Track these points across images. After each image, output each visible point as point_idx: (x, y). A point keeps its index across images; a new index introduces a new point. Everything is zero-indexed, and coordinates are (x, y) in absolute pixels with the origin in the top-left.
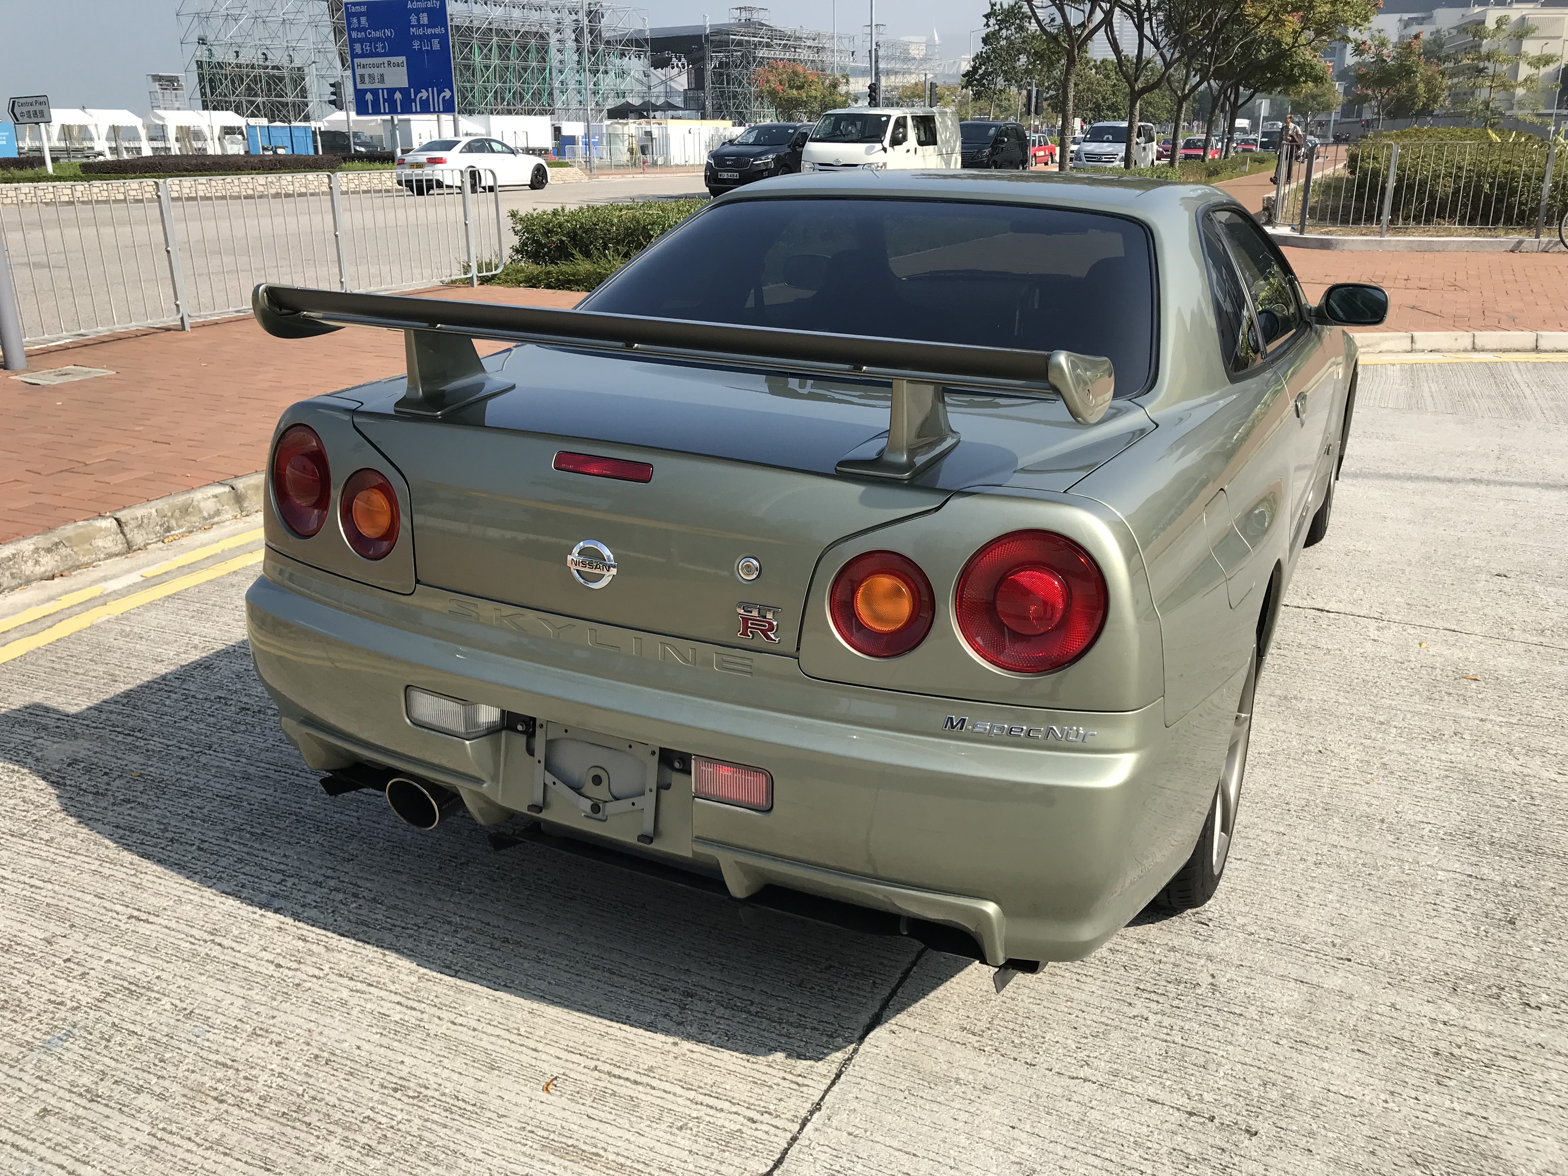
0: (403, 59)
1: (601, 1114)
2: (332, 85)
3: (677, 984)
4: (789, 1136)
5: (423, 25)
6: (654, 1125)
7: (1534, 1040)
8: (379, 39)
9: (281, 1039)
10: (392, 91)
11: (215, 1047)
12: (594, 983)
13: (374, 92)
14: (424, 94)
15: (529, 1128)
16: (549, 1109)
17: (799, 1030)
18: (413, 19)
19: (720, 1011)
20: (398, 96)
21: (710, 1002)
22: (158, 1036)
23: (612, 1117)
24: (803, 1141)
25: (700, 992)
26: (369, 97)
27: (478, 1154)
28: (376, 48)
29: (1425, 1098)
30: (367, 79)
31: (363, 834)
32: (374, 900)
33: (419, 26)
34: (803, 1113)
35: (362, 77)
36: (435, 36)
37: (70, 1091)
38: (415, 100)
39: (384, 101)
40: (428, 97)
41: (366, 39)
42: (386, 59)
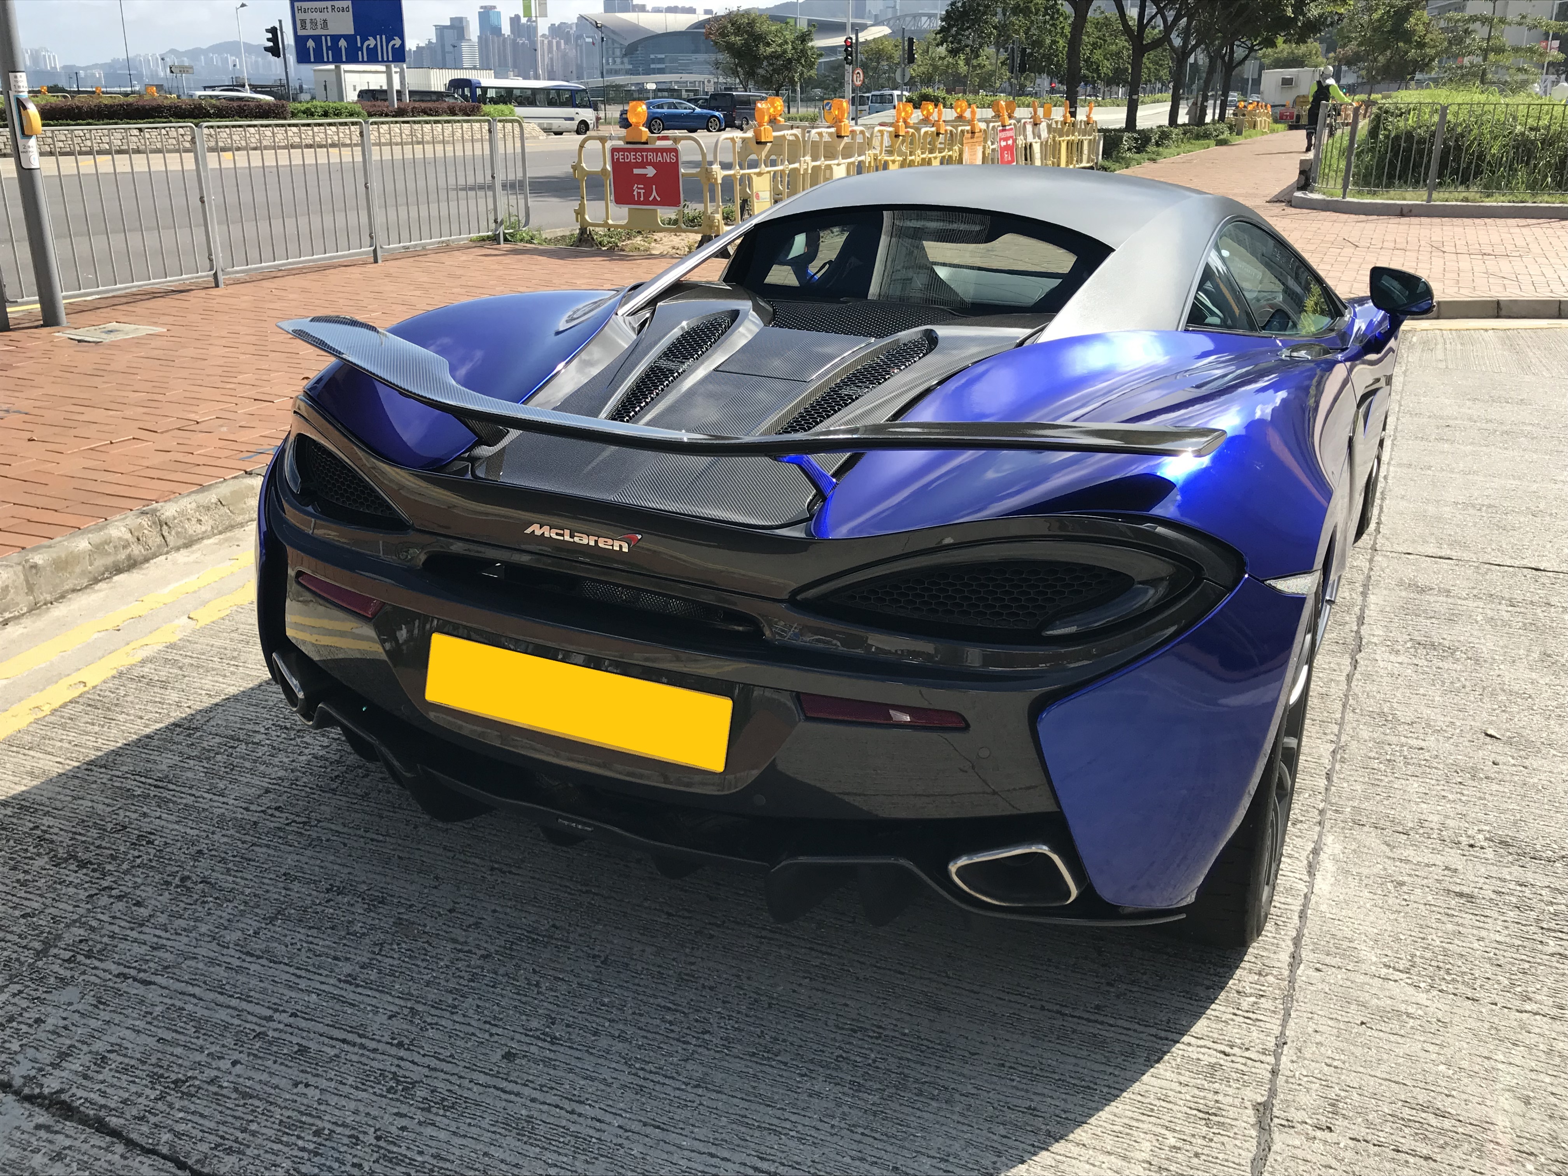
0: (348, 3)
2: (267, 31)
9: (713, 984)
10: (336, 38)
11: (649, 991)
13: (317, 39)
14: (371, 42)
22: (586, 982)
26: (311, 44)
30: (308, 25)
37: (527, 1035)
38: (361, 49)
39: (328, 48)
40: (376, 45)
42: (329, 4)
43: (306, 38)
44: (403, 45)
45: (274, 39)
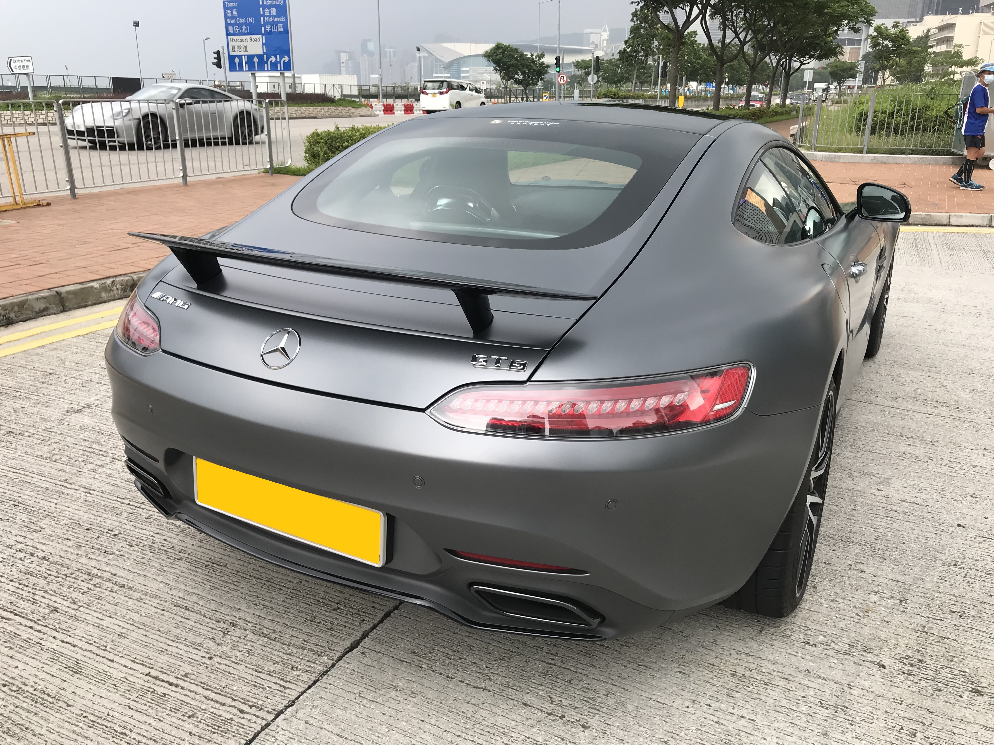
0: (259, 37)
1: (139, 706)
2: (214, 53)
3: (228, 618)
4: (264, 723)
5: (273, 16)
6: (173, 714)
7: (805, 668)
8: (246, 24)
10: (251, 57)
12: (173, 616)
13: (240, 57)
14: (273, 59)
15: (85, 714)
16: (105, 702)
17: (300, 651)
19: (251, 636)
20: (256, 60)
21: (245, 630)
23: (145, 708)
24: (272, 727)
25: (241, 623)
26: (237, 60)
27: (43, 731)
28: (242, 30)
29: (715, 705)
30: (236, 49)
31: (55, 515)
32: (44, 558)
33: (270, 16)
34: (280, 707)
35: (233, 47)
36: (280, 22)
38: (267, 63)
39: (246, 62)
41: (236, 24)
42: (249, 37)
43: (234, 56)
44: (289, 61)
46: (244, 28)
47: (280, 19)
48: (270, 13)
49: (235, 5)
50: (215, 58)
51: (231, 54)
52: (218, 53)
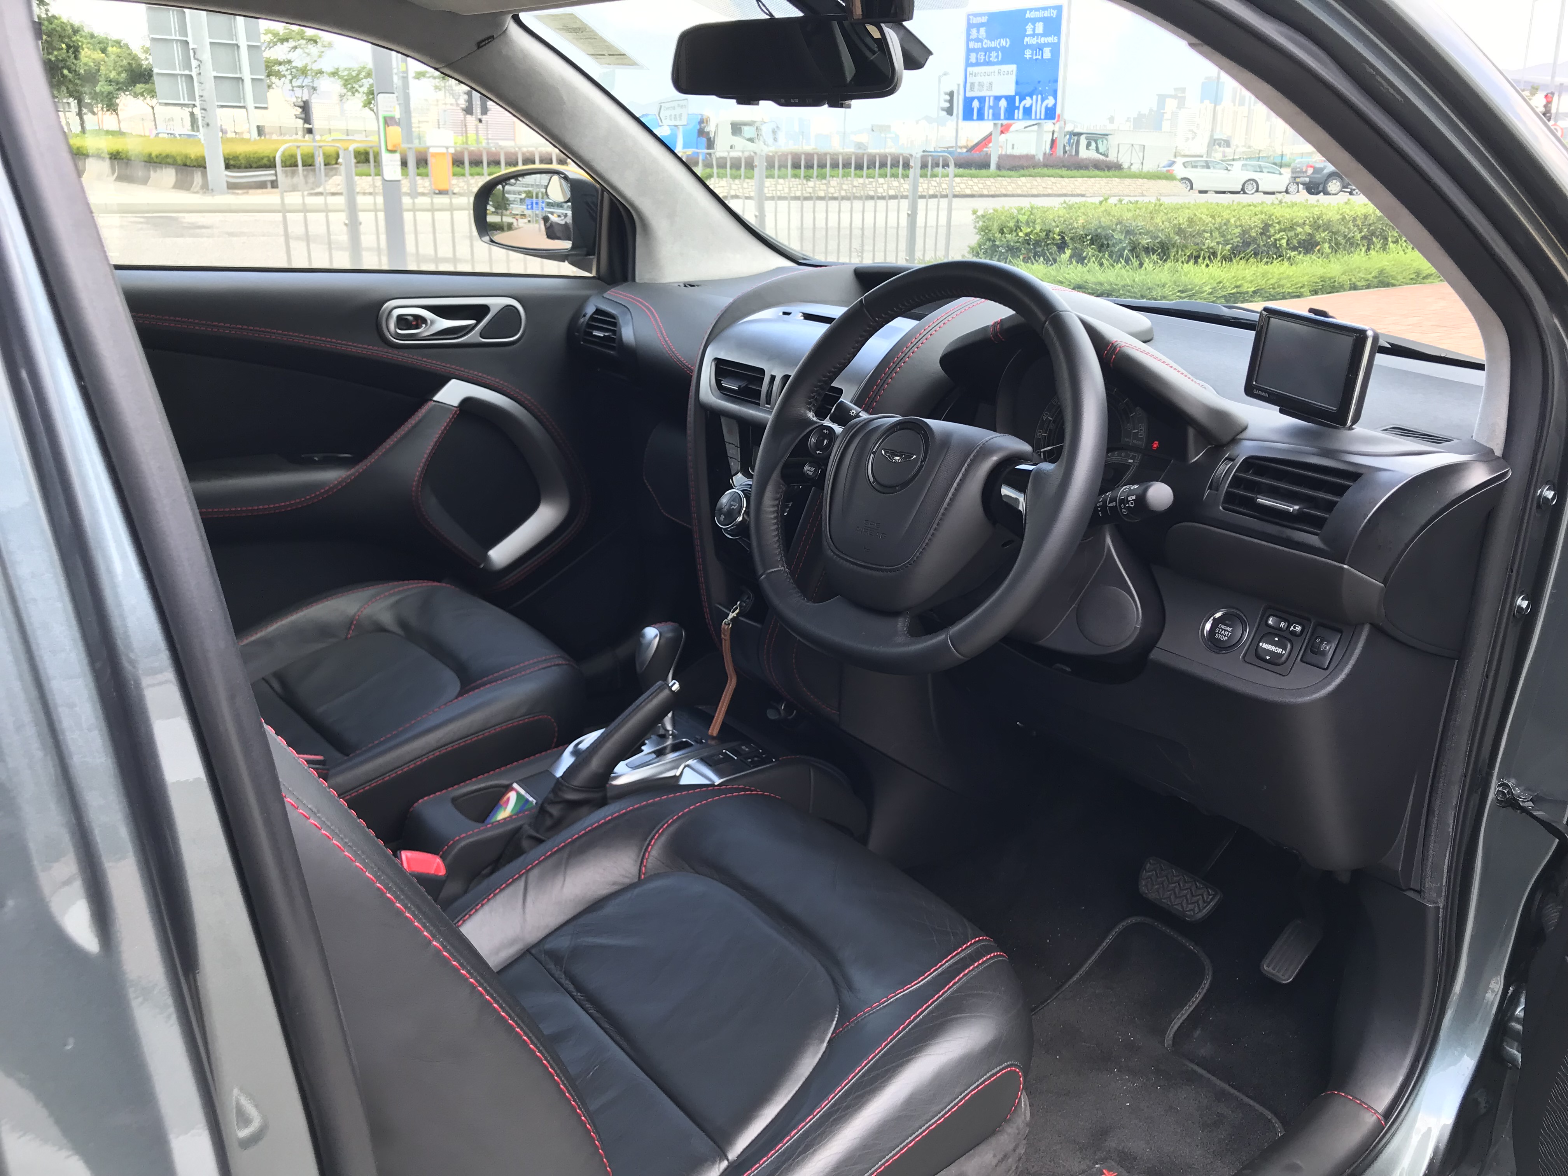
0: (1013, 67)
2: (946, 94)
5: (1038, 35)
8: (995, 49)
10: (998, 99)
13: (982, 100)
14: (1028, 102)
18: (1029, 29)
20: (1003, 103)
26: (976, 104)
28: (990, 57)
30: (976, 87)
33: (1033, 35)
35: (972, 84)
36: (1047, 45)
38: (1018, 108)
39: (990, 107)
40: (1031, 105)
41: (983, 49)
42: (996, 68)
43: (972, 99)
44: (1055, 105)
45: (951, 101)
46: (994, 54)
47: (1050, 40)
48: (1034, 30)
49: (984, 19)
50: (946, 101)
51: (969, 94)
52: (951, 94)
